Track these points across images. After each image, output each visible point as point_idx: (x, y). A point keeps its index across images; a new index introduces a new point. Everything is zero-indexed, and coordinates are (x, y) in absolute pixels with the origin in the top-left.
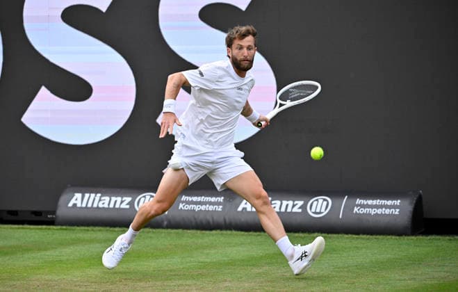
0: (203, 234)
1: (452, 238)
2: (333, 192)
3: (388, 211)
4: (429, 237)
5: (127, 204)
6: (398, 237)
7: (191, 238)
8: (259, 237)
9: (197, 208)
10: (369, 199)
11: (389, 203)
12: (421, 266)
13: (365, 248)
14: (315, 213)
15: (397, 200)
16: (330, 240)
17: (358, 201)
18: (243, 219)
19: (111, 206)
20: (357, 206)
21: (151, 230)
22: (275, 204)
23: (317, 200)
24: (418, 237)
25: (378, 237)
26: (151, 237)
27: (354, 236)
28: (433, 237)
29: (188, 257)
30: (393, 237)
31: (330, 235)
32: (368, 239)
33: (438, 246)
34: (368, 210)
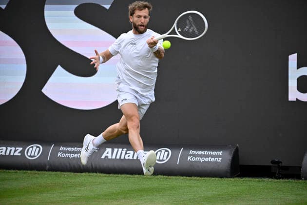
0: (76, 175)
1: (261, 180)
2: (173, 145)
3: (213, 160)
4: (244, 179)
5: (19, 153)
6: (220, 179)
7: (67, 179)
8: (117, 178)
9: (71, 156)
10: (199, 151)
11: (214, 153)
12: (237, 200)
13: (196, 187)
14: (159, 160)
15: (220, 151)
16: (170, 181)
17: (191, 152)
18: (105, 164)
19: (7, 154)
20: (190, 155)
21: (37, 172)
22: (130, 153)
23: (160, 151)
24: (235, 179)
25: (205, 178)
26: (37, 178)
27: (188, 178)
28: (247, 179)
29: (64, 192)
30: (217, 179)
31: (170, 177)
32: (198, 180)
33: (250, 185)
34: (198, 158)
